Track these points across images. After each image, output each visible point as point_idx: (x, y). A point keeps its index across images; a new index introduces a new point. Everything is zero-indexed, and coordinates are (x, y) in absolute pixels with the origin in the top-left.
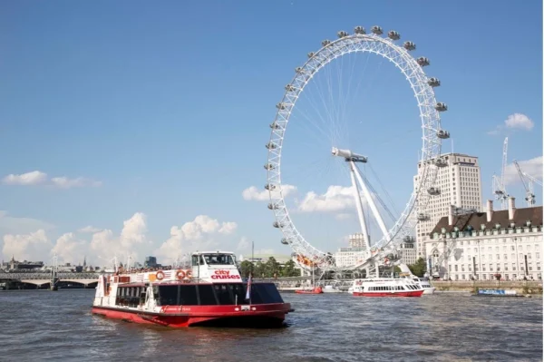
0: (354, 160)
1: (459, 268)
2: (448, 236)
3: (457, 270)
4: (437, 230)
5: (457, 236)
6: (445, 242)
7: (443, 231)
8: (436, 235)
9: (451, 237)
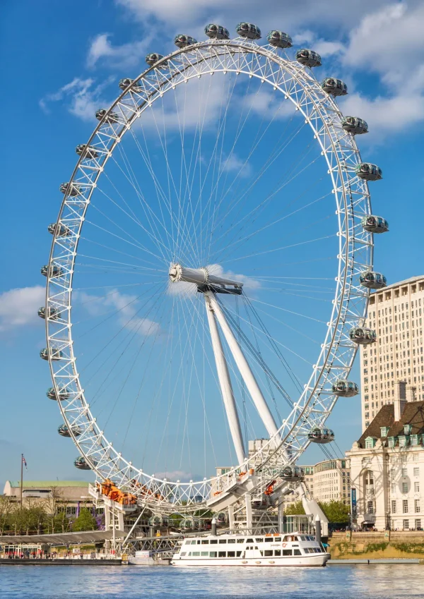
0: (214, 290)
1: (411, 506)
2: (391, 443)
3: (405, 510)
4: (373, 431)
5: (409, 444)
6: (386, 455)
7: (384, 433)
8: (369, 440)
9: (397, 444)
